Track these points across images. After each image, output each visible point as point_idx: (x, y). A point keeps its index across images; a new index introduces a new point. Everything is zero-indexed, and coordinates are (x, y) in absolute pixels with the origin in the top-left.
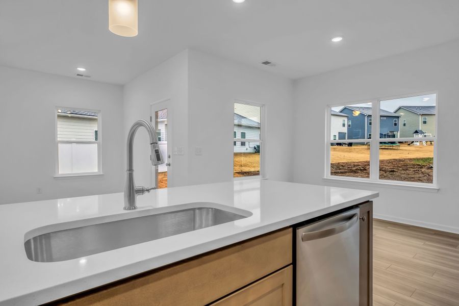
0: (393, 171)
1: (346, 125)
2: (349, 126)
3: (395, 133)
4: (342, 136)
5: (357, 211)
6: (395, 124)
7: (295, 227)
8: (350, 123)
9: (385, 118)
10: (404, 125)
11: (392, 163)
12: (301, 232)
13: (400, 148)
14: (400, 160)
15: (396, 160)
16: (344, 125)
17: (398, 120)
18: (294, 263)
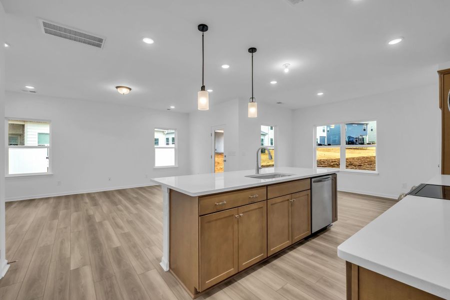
0: (361, 166)
1: (326, 131)
2: (328, 131)
3: (364, 137)
4: (322, 138)
5: (330, 176)
6: (364, 130)
7: (311, 178)
8: (329, 129)
9: (356, 125)
10: (372, 130)
11: (361, 159)
12: (313, 180)
13: (368, 148)
14: (367, 158)
15: (364, 157)
16: (324, 131)
17: (367, 127)
18: (311, 189)
